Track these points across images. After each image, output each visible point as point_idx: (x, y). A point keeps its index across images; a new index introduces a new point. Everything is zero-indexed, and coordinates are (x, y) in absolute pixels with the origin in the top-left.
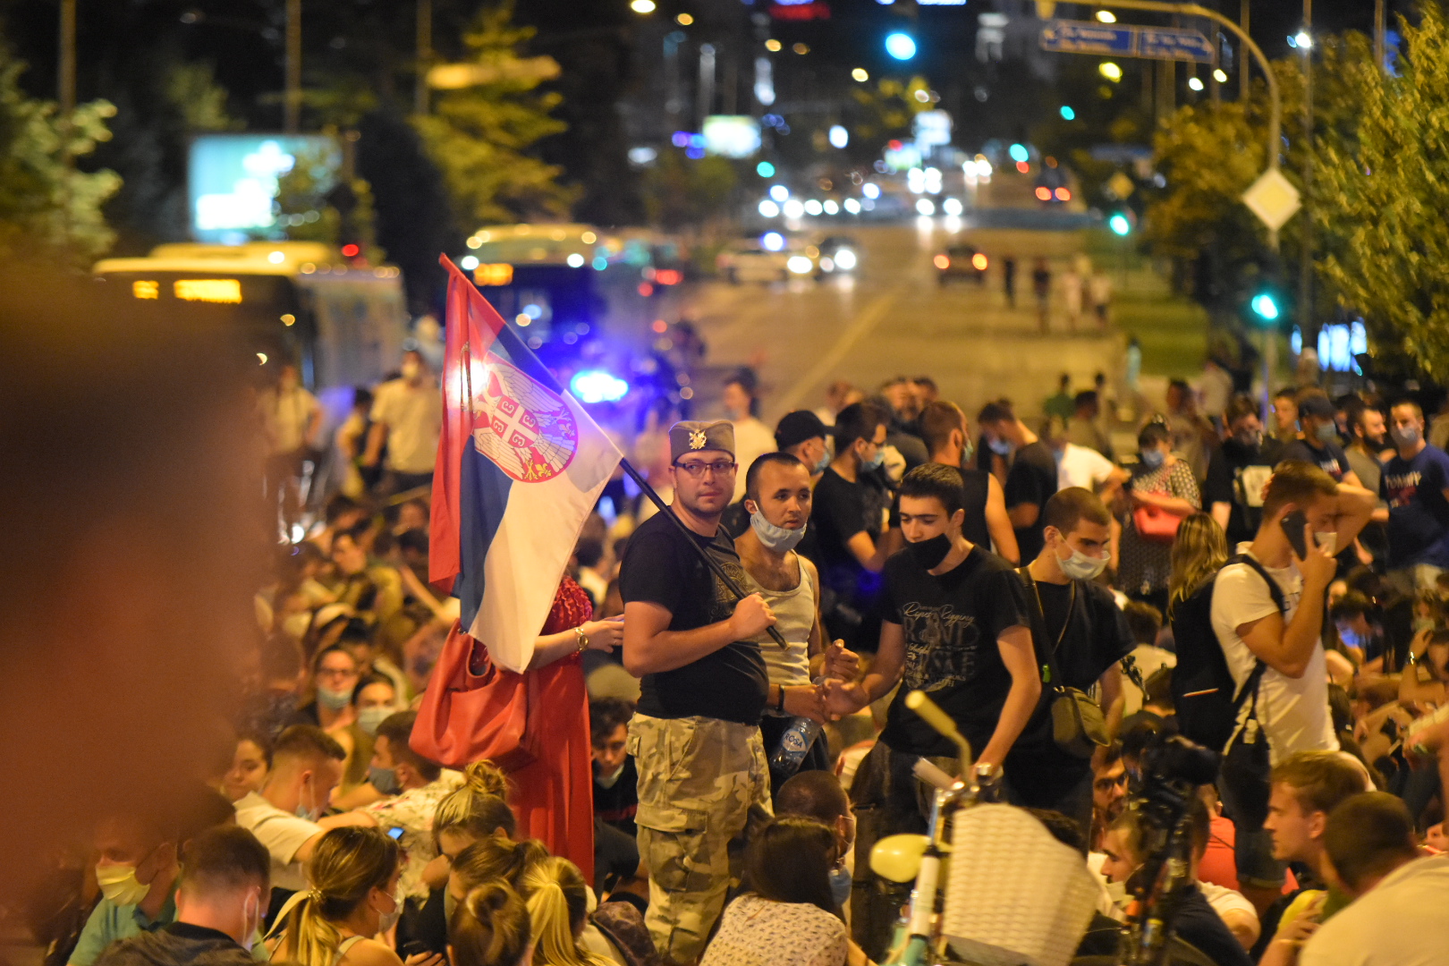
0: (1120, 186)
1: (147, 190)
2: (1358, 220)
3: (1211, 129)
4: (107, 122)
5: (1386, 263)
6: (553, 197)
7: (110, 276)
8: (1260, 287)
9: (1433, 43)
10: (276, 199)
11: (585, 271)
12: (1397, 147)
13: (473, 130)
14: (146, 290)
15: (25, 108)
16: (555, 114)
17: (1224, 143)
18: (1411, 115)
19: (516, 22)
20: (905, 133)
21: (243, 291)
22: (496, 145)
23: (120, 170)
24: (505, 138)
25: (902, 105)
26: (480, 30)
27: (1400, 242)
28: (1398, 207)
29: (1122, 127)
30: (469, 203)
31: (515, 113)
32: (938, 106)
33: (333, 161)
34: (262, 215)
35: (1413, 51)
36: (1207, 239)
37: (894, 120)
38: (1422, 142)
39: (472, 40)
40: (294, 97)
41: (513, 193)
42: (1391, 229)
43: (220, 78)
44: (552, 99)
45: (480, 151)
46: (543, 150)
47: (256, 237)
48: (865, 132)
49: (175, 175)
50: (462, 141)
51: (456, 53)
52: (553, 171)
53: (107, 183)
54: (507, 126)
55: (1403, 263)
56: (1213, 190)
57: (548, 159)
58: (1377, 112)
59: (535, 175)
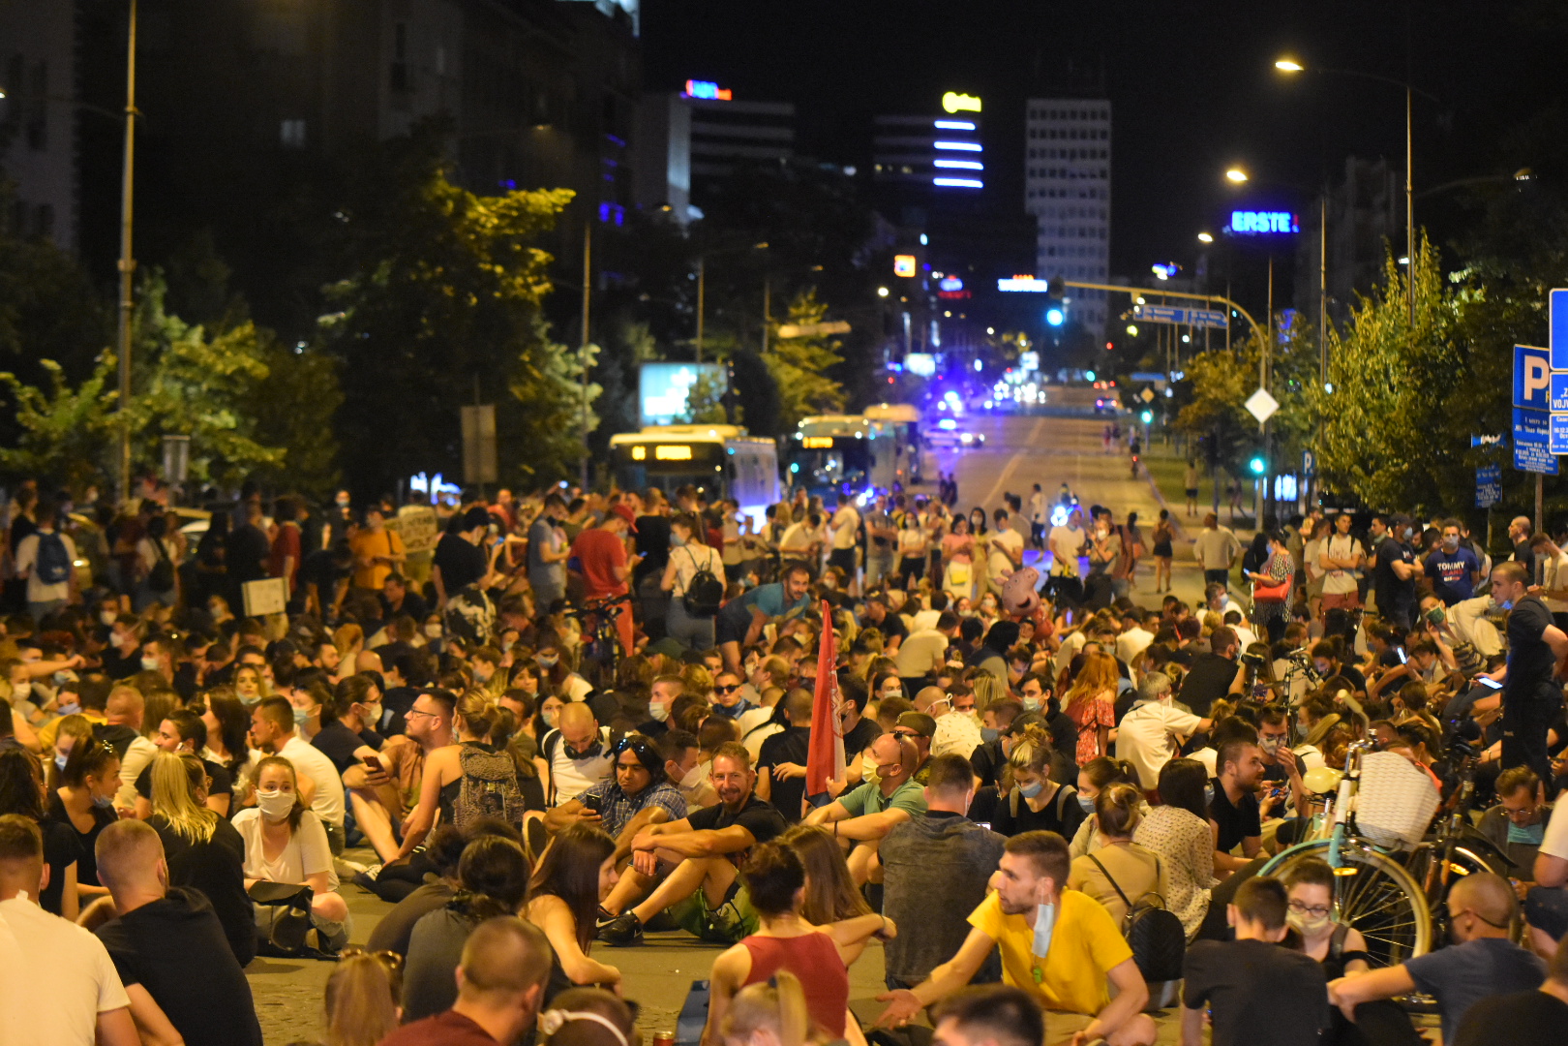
0: (1148, 395)
1: (616, 394)
2: (1328, 419)
3: (1216, 365)
4: (595, 356)
5: (1344, 443)
6: (836, 399)
7: (619, 446)
8: (1255, 454)
9: (1367, 321)
10: (688, 400)
11: (864, 440)
12: (1350, 378)
13: (793, 361)
14: (639, 454)
15: (552, 348)
16: (838, 352)
17: (1223, 373)
18: (1356, 360)
19: (818, 301)
20: (1015, 364)
21: (693, 453)
22: (806, 370)
23: (601, 383)
24: (812, 367)
25: (1012, 347)
26: (798, 306)
27: (1351, 431)
28: (1351, 412)
29: (1145, 362)
30: (792, 401)
31: (816, 351)
32: (1031, 349)
33: (723, 378)
34: (681, 409)
35: (1357, 325)
36: (1215, 427)
37: (1009, 356)
38: (1363, 375)
39: (793, 311)
40: (697, 342)
41: (815, 396)
42: (1346, 424)
43: (652, 332)
44: (837, 344)
45: (798, 373)
46: (832, 373)
47: (677, 421)
48: (992, 362)
49: (632, 384)
50: (787, 367)
51: (784, 318)
52: (837, 385)
53: (595, 390)
54: (812, 359)
55: (1352, 442)
56: (1216, 398)
57: (834, 379)
58: (1337, 359)
59: (828, 387)
